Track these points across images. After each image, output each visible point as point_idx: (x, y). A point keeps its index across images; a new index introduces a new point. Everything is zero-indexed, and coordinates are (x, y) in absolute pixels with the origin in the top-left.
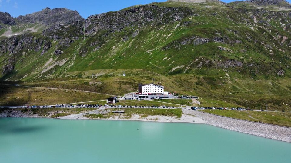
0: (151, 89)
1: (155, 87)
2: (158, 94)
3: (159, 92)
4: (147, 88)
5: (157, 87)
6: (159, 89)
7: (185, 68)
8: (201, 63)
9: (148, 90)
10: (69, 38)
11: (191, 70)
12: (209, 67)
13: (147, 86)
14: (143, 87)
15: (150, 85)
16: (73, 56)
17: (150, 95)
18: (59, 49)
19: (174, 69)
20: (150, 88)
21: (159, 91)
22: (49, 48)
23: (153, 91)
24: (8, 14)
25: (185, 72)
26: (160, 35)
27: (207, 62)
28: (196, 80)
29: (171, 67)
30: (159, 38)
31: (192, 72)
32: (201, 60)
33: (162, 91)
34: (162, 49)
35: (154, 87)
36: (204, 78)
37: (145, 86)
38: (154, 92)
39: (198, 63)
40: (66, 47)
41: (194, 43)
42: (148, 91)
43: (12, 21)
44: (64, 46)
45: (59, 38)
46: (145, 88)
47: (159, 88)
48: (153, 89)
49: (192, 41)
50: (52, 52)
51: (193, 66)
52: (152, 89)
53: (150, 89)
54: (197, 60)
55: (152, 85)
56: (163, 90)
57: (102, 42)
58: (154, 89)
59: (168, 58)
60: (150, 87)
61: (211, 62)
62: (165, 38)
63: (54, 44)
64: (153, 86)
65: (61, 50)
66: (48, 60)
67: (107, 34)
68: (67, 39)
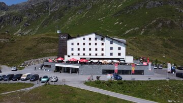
0: (90, 47)
1: (102, 42)
2: (110, 61)
3: (111, 54)
4: (81, 44)
5: (107, 42)
6: (111, 46)
7: (141, 30)
8: (161, 24)
9: (81, 49)
10: (36, 13)
11: (149, 31)
12: (171, 28)
13: (80, 40)
14: (69, 42)
15: (87, 37)
16: (37, 27)
17: (85, 63)
18: (28, 22)
19: (127, 32)
20: (87, 44)
21: (111, 51)
22: (20, 22)
23: (96, 52)
24: (4, 3)
25: (141, 34)
26: (111, 6)
27: (168, 22)
28: (161, 42)
29: (124, 30)
30: (110, 8)
31: (151, 34)
32: (159, 21)
33: (119, 51)
34: (113, 16)
35: (99, 42)
36: (170, 40)
37: (75, 41)
38: (99, 56)
39: (156, 24)
40: (33, 21)
41: (147, 7)
42: (81, 52)
43: (6, 8)
44: (32, 20)
45: (29, 15)
46: (75, 44)
47: (111, 43)
48: (96, 47)
49: (145, 5)
50: (22, 25)
51: (151, 27)
52: (93, 47)
53: (87, 47)
54: (155, 21)
55: (93, 36)
56: (123, 49)
57: (61, 15)
58: (99, 47)
59: (119, 23)
60: (87, 41)
61: (172, 23)
62: (115, 8)
63: (25, 19)
64: (96, 39)
65: (28, 23)
66: (17, 31)
67: (66, 9)
68: (35, 15)
